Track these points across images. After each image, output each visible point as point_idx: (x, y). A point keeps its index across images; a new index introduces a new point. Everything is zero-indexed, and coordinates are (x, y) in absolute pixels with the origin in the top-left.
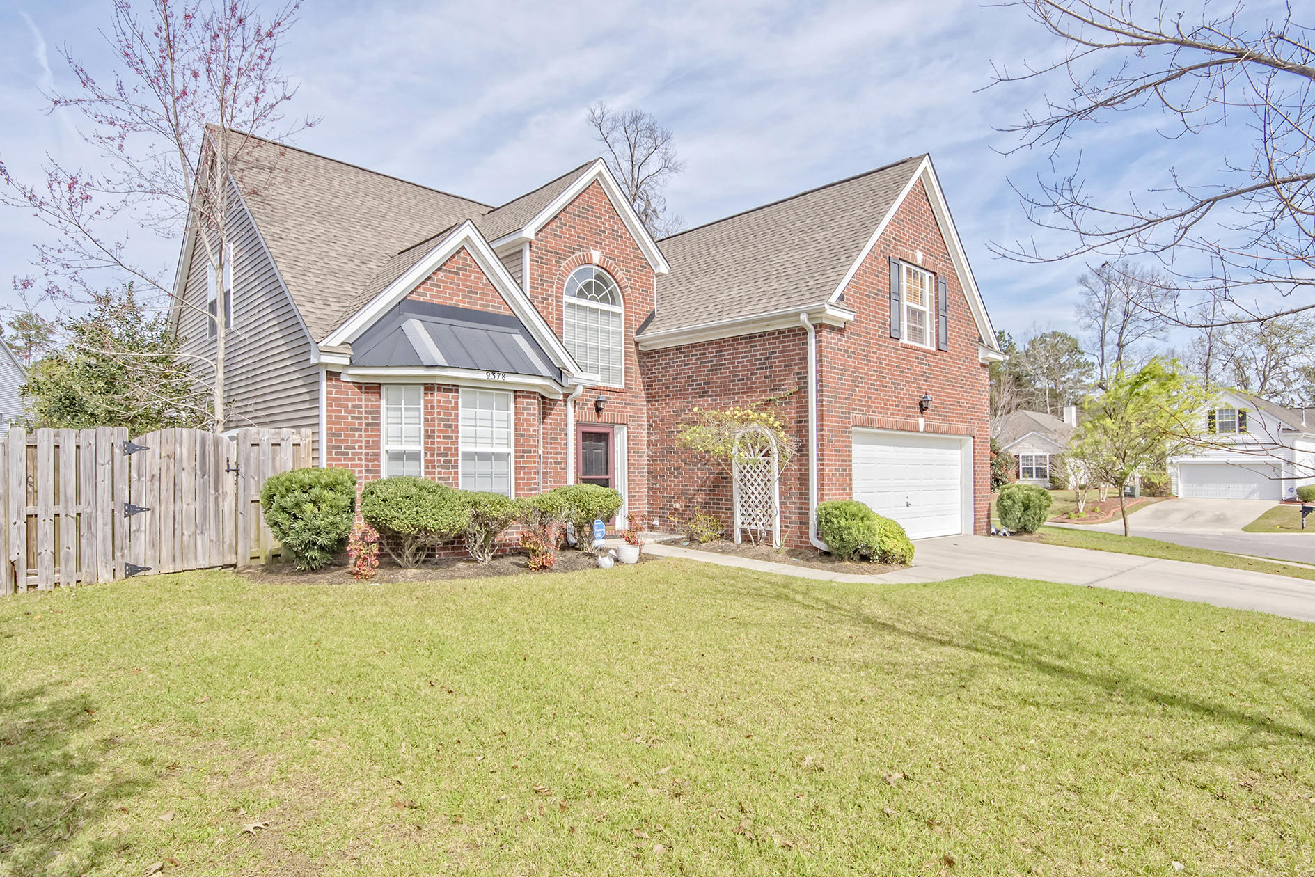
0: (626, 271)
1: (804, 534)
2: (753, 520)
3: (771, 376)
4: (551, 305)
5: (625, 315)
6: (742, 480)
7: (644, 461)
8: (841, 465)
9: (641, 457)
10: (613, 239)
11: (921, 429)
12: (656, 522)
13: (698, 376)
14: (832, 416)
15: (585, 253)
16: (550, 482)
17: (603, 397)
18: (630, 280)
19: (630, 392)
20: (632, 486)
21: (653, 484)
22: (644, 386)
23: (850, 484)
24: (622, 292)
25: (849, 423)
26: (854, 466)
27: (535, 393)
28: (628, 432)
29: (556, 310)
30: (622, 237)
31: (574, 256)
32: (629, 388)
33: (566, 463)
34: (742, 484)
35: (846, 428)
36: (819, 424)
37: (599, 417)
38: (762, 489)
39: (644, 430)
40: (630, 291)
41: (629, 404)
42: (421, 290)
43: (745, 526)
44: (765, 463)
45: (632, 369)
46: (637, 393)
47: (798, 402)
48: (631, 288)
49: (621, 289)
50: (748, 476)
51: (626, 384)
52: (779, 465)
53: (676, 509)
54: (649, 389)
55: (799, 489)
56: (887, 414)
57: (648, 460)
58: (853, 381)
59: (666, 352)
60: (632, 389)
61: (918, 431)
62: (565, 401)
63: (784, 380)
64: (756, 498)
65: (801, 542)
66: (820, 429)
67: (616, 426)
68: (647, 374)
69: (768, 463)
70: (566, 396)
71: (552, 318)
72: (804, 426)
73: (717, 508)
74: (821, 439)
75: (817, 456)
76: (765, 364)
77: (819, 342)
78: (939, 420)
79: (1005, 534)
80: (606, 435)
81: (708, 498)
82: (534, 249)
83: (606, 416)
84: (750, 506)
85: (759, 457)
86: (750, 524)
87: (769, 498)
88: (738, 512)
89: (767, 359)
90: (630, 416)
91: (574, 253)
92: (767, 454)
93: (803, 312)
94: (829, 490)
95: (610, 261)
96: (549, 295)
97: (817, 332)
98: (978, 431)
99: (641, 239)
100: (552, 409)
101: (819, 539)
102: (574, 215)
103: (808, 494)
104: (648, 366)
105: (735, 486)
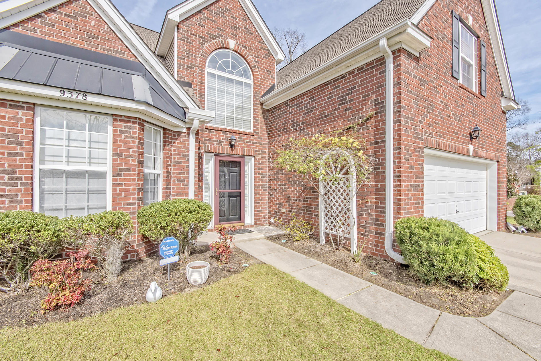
0: (255, 56)
1: (380, 243)
2: (335, 226)
3: (350, 108)
4: (196, 72)
5: (254, 85)
6: (326, 194)
7: (266, 180)
8: (415, 181)
9: (264, 177)
10: (245, 34)
11: (471, 154)
12: (272, 220)
13: (297, 119)
14: (409, 136)
15: (223, 41)
16: (173, 196)
17: (234, 136)
18: (258, 62)
19: (256, 135)
20: (257, 196)
21: (271, 195)
22: (267, 132)
23: (422, 199)
24: (252, 70)
25: (422, 143)
26: (426, 183)
27: (136, 118)
28: (255, 161)
29: (199, 76)
30: (252, 34)
31: (214, 41)
32: (256, 133)
33: (188, 181)
34: (326, 197)
35: (420, 148)
36: (396, 143)
37: (232, 150)
38: (342, 202)
39: (266, 160)
40: (257, 70)
41: (256, 143)
42: (29, 25)
43: (327, 231)
44: (344, 180)
45: (257, 120)
46: (261, 136)
47: (375, 126)
48: (258, 68)
49: (251, 68)
50: (331, 191)
51: (254, 130)
52: (357, 181)
53: (284, 213)
54: (269, 134)
55: (375, 203)
56: (449, 139)
57: (269, 180)
58: (425, 107)
59: (279, 107)
60: (258, 133)
61: (468, 155)
62: (188, 133)
63: (362, 109)
64: (337, 209)
65: (376, 250)
66: (398, 148)
67: (246, 157)
68: (269, 124)
69: (347, 180)
70: (189, 129)
71: (196, 81)
72: (380, 147)
73: (309, 214)
74: (398, 157)
75: (394, 173)
76: (346, 99)
77: (397, 67)
78: (481, 147)
79: (523, 232)
80: (239, 162)
81: (302, 206)
82: (181, 31)
83: (238, 151)
84: (331, 215)
85: (340, 176)
86: (332, 229)
87: (348, 210)
88: (323, 219)
89: (348, 94)
90: (256, 151)
91: (214, 39)
92: (347, 173)
93: (382, 38)
94: (405, 204)
95: (243, 48)
96: (193, 65)
97: (395, 58)
98: (501, 157)
99: (266, 36)
100: (176, 139)
101: (395, 250)
102: (215, 13)
103: (384, 208)
104: (269, 119)
105: (321, 199)
